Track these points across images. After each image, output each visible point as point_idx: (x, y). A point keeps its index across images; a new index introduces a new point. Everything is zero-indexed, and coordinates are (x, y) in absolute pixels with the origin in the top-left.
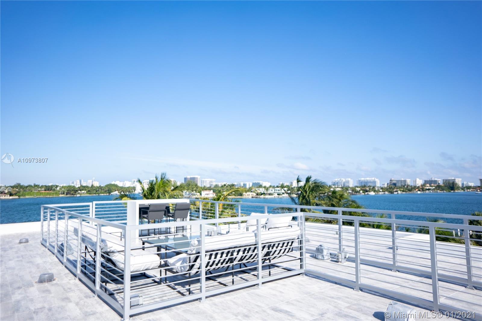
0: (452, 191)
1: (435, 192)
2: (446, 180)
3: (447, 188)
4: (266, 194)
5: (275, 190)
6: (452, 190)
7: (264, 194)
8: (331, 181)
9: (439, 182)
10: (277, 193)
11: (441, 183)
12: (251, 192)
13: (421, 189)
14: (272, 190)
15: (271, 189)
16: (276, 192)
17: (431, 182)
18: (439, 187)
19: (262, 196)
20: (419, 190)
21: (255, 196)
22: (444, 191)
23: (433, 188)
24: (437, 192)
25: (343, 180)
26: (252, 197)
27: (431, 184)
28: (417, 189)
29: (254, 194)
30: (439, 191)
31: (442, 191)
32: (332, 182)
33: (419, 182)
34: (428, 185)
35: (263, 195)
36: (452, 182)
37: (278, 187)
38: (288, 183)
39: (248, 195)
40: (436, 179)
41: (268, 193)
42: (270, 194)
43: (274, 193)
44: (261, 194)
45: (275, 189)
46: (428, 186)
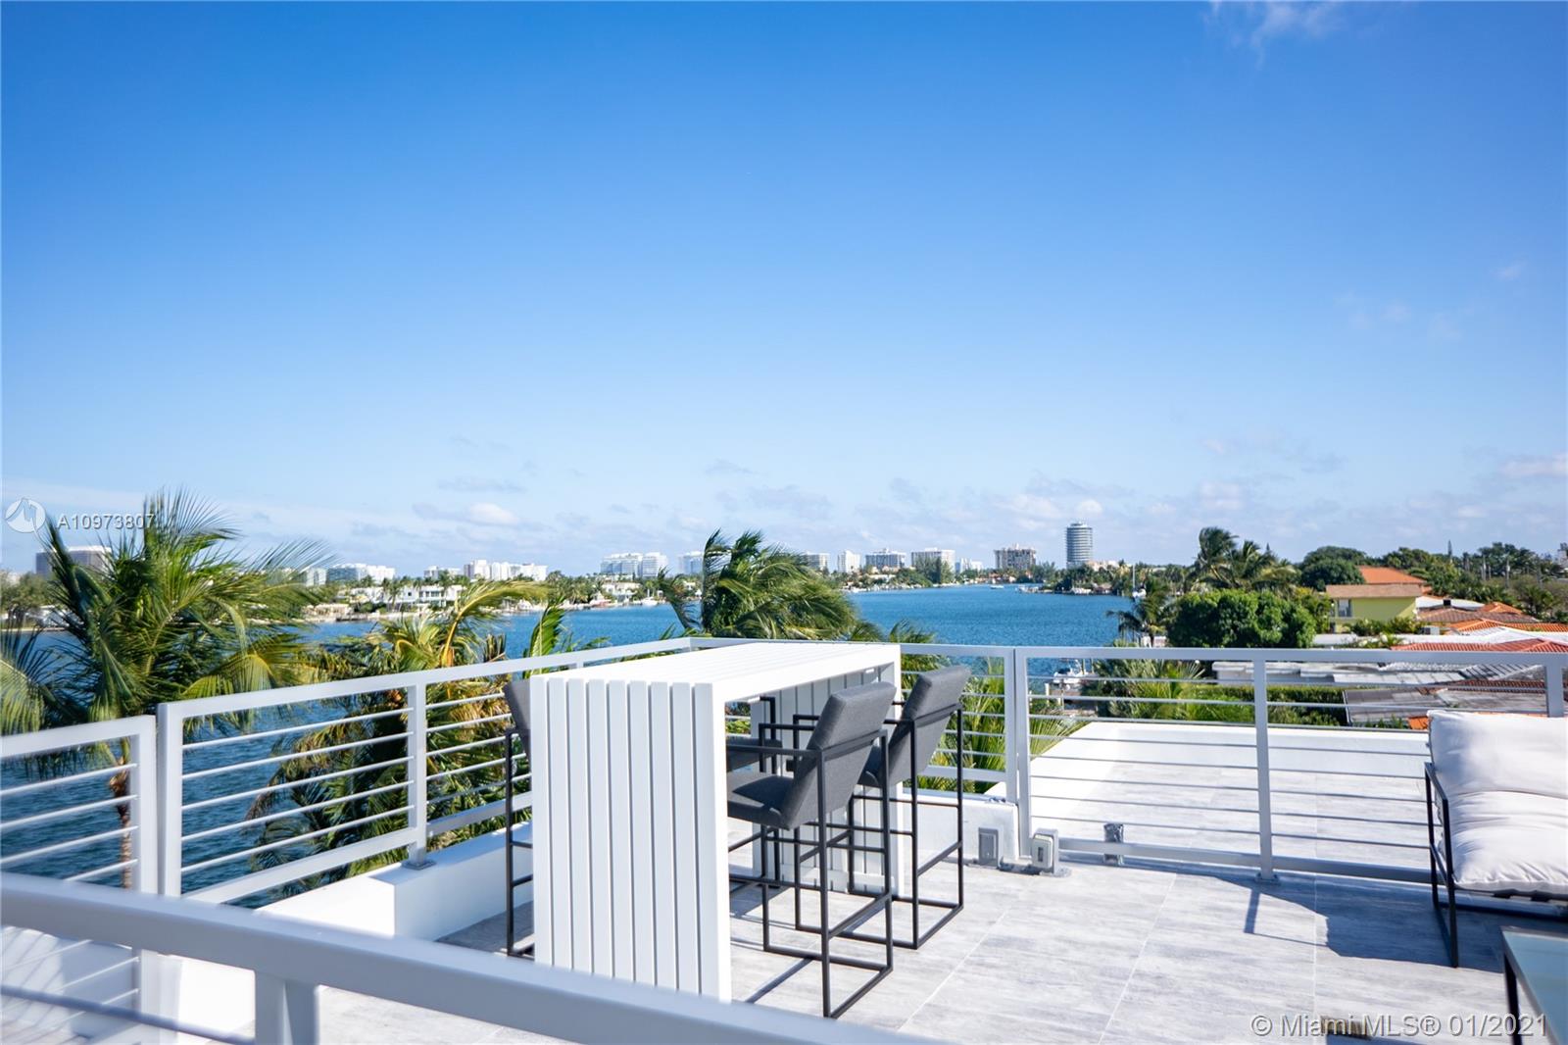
0: (936, 585)
1: (895, 589)
2: (920, 555)
3: (922, 576)
4: (390, 609)
5: (421, 594)
6: (935, 582)
7: (382, 606)
8: (601, 562)
9: (903, 560)
10: (426, 602)
11: (908, 565)
12: (334, 601)
13: (861, 580)
14: (410, 594)
15: (406, 589)
16: (424, 598)
17: (881, 560)
18: (903, 574)
19: (376, 615)
20: (857, 586)
21: (349, 614)
22: (918, 585)
23: (891, 576)
24: (901, 588)
25: (636, 557)
26: (338, 620)
27: (883, 565)
28: (850, 581)
29: (346, 610)
30: (904, 586)
31: (912, 587)
32: (603, 565)
33: (853, 562)
34: (875, 570)
35: (378, 611)
36: (936, 559)
37: (428, 582)
38: (458, 569)
39: (320, 613)
40: (894, 553)
41: (399, 604)
42: (403, 608)
43: (418, 605)
44: (369, 608)
45: (424, 588)
46: (875, 574)
